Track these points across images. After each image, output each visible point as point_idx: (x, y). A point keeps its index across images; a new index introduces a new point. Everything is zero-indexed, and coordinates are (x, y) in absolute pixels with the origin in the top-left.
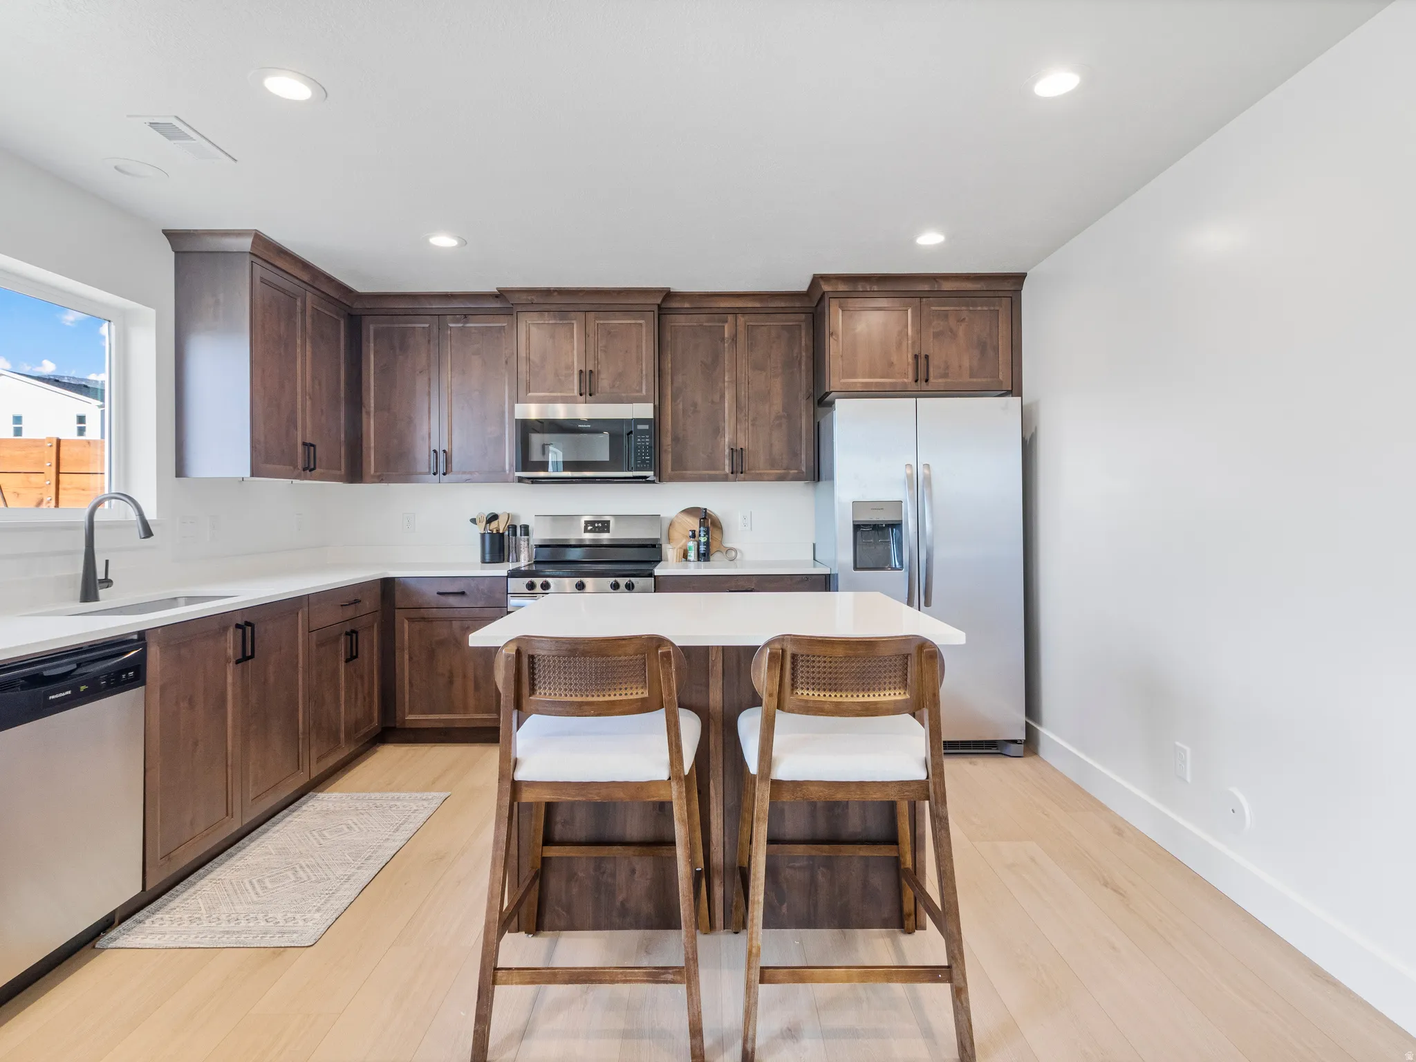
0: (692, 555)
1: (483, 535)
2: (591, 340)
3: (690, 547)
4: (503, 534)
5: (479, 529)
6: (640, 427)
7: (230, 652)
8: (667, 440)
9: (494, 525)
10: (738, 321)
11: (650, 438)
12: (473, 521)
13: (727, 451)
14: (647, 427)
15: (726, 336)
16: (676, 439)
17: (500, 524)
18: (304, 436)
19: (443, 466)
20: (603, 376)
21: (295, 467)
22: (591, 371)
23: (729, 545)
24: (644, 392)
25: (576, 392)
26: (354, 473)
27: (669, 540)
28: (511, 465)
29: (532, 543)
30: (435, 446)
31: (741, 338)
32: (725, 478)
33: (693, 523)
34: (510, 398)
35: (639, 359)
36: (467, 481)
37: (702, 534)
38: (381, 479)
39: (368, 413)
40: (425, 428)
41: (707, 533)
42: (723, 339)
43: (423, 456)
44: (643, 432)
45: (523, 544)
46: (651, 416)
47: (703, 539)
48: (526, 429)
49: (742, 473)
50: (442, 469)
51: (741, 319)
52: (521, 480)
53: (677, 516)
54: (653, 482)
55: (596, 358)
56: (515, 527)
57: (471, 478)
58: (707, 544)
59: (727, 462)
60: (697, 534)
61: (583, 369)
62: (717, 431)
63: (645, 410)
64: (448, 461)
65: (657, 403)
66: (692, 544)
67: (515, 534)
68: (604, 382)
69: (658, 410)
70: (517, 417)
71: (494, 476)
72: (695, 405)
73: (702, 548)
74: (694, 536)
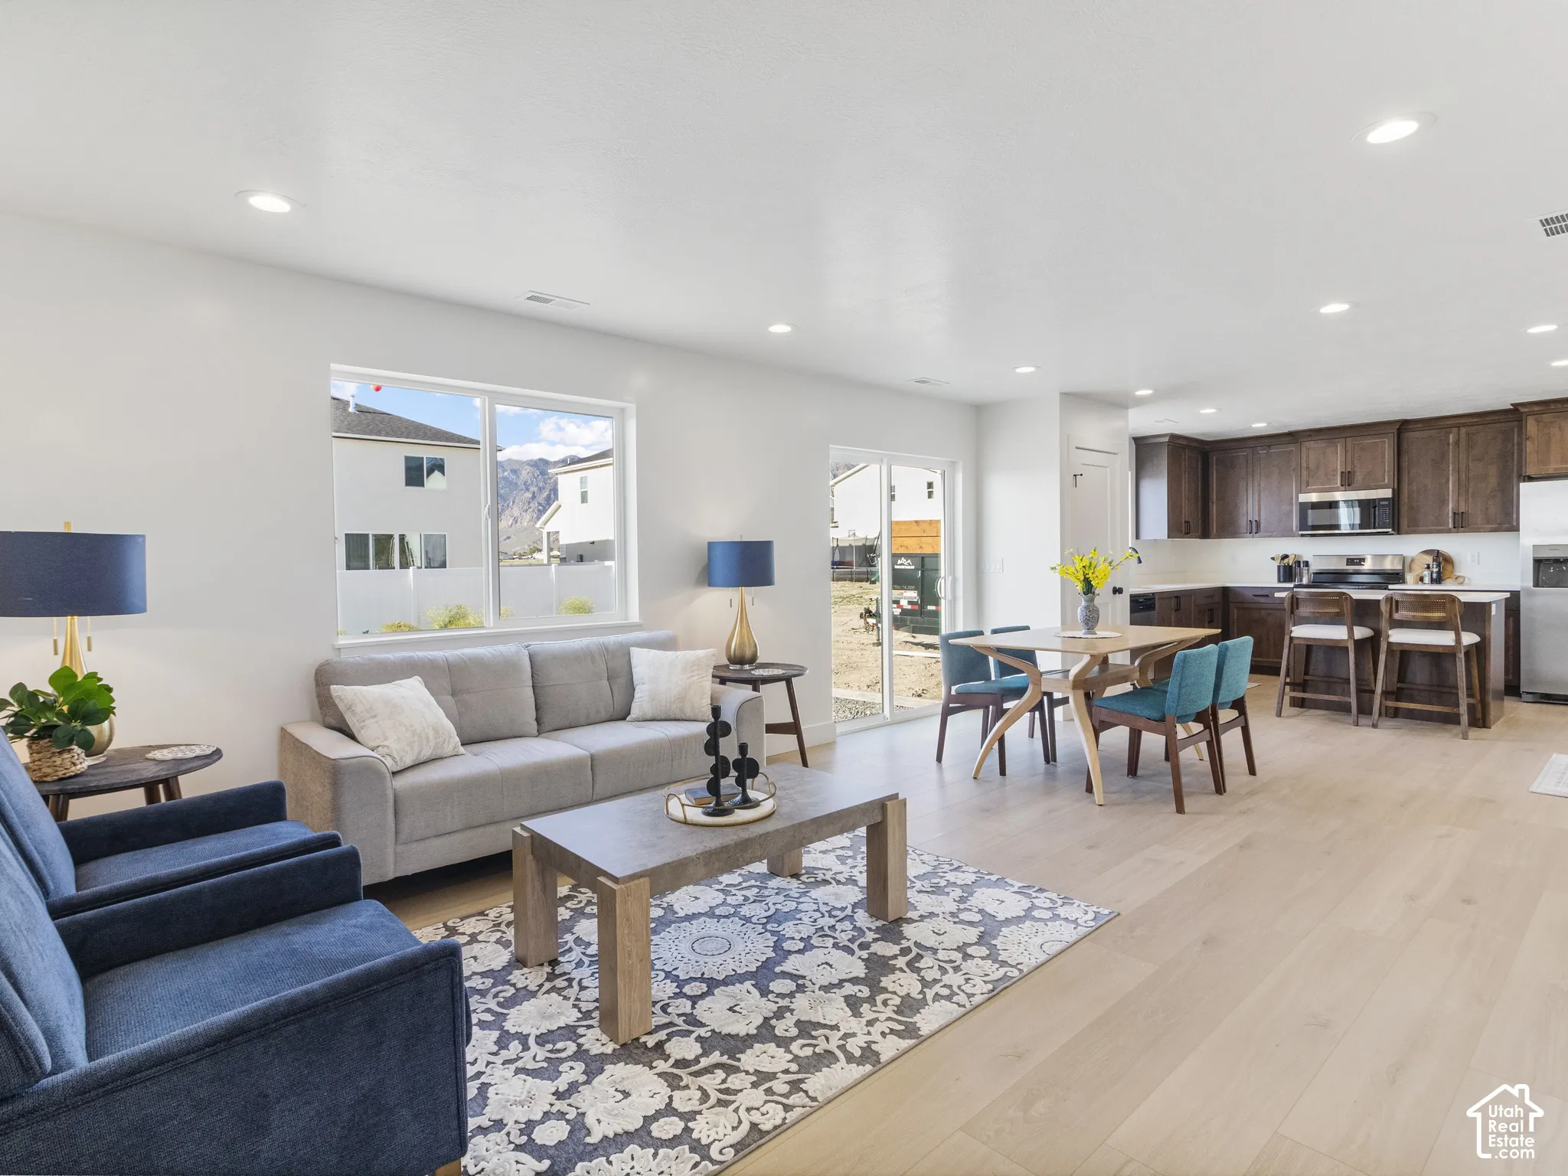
0: (1427, 580)
1: (1279, 567)
2: (1349, 455)
3: (1425, 575)
4: (1292, 566)
5: (1276, 564)
6: (1382, 503)
7: (1173, 606)
8: (1404, 509)
9: (1286, 561)
10: (1461, 432)
11: (1389, 509)
12: (1273, 559)
13: (1451, 514)
14: (1387, 503)
15: (1451, 441)
16: (1411, 508)
17: (1290, 561)
18: (1185, 518)
19: (1255, 529)
20: (1358, 474)
21: (1181, 531)
22: (1349, 472)
23: (1458, 574)
24: (1386, 481)
25: (1339, 484)
26: (1205, 534)
27: (1410, 570)
28: (1296, 527)
29: (1311, 571)
30: (1249, 519)
31: (1463, 443)
32: (1449, 531)
33: (1429, 559)
34: (1296, 490)
35: (1383, 462)
36: (1270, 536)
37: (1435, 566)
38: (1219, 536)
39: (1213, 503)
40: (1245, 508)
41: (1439, 566)
42: (1448, 444)
43: (1243, 523)
44: (1384, 506)
45: (1305, 572)
46: (1390, 496)
47: (1435, 570)
48: (1304, 508)
49: (1462, 527)
50: (1254, 530)
51: (1463, 430)
52: (1302, 535)
53: (1417, 555)
54: (1393, 534)
55: (1353, 463)
56: (1300, 562)
57: (1271, 535)
58: (1439, 573)
59: (1450, 521)
60: (1431, 566)
61: (1344, 471)
62: (1444, 502)
63: (1387, 493)
64: (1258, 523)
65: (1396, 487)
66: (1426, 573)
67: (1299, 566)
68: (1359, 477)
69: (1397, 492)
70: (1300, 501)
71: (1287, 533)
72: (1425, 486)
73: (1435, 576)
74: (1428, 567)
